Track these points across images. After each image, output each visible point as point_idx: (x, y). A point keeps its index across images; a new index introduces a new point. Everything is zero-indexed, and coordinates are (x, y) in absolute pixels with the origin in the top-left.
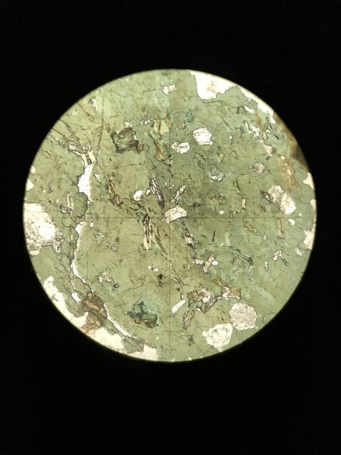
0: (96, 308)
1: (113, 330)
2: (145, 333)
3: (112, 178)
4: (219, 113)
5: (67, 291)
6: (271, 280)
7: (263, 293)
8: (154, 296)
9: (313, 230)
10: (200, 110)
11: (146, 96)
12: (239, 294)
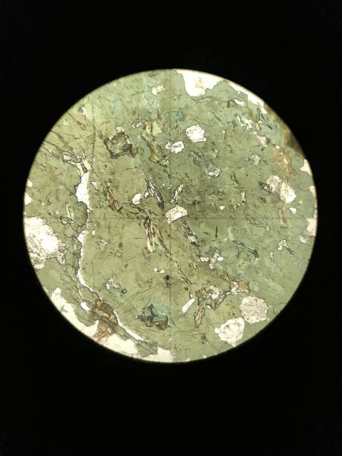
0: (106, 315)
1: (125, 336)
2: (157, 335)
3: (109, 184)
4: (210, 109)
5: (75, 301)
6: (278, 270)
7: (272, 284)
8: (163, 298)
9: (315, 216)
10: (191, 108)
11: (135, 99)
12: (247, 287)
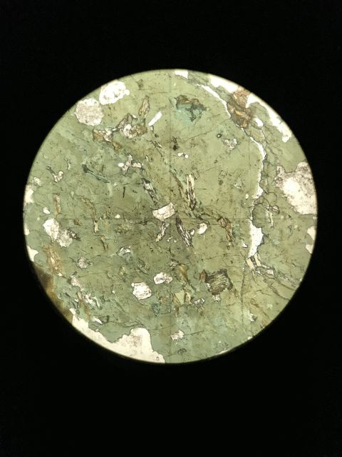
0: (238, 113)
1: (220, 91)
2: (188, 90)
3: (230, 244)
4: (127, 315)
5: (268, 127)
6: (64, 151)
7: (71, 138)
8: (180, 127)
9: (25, 204)
10: (145, 317)
11: (200, 328)
12: (95, 135)
